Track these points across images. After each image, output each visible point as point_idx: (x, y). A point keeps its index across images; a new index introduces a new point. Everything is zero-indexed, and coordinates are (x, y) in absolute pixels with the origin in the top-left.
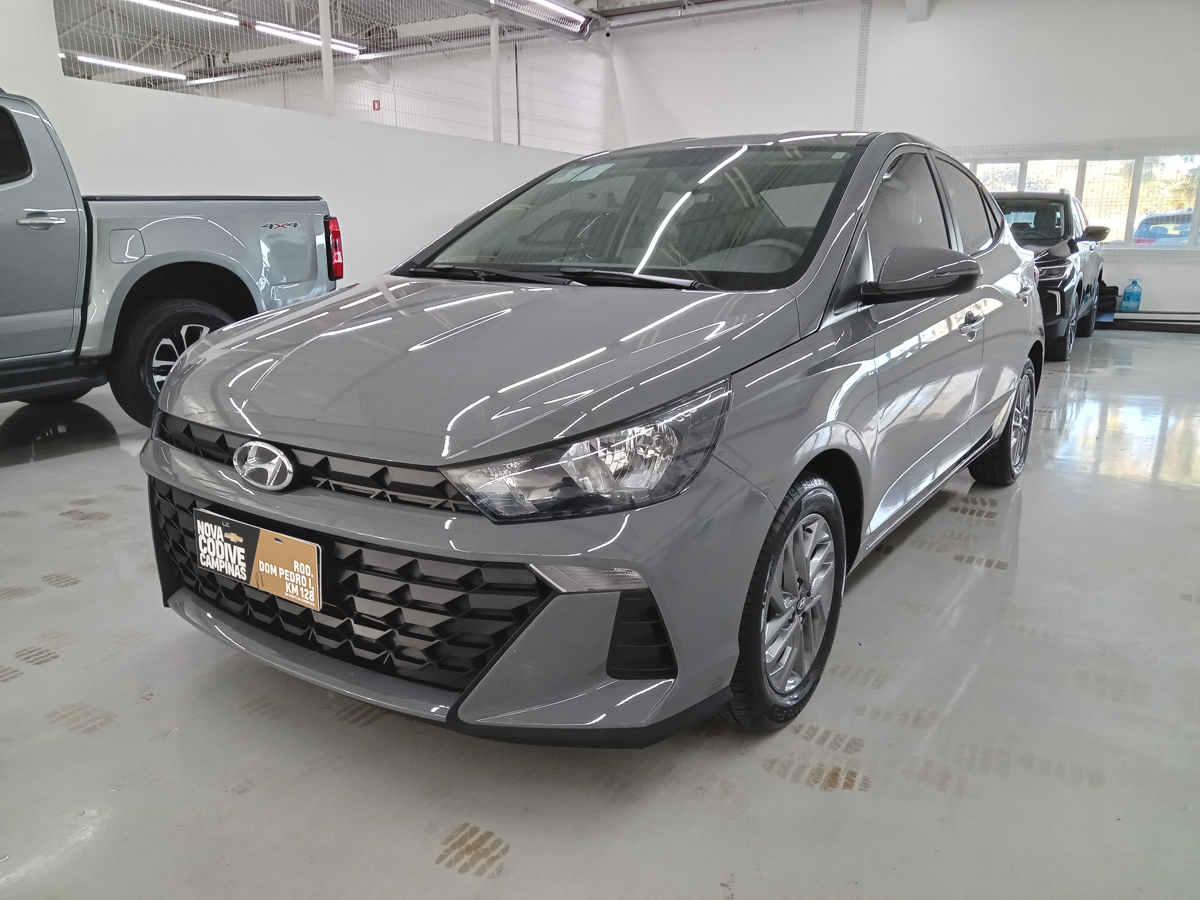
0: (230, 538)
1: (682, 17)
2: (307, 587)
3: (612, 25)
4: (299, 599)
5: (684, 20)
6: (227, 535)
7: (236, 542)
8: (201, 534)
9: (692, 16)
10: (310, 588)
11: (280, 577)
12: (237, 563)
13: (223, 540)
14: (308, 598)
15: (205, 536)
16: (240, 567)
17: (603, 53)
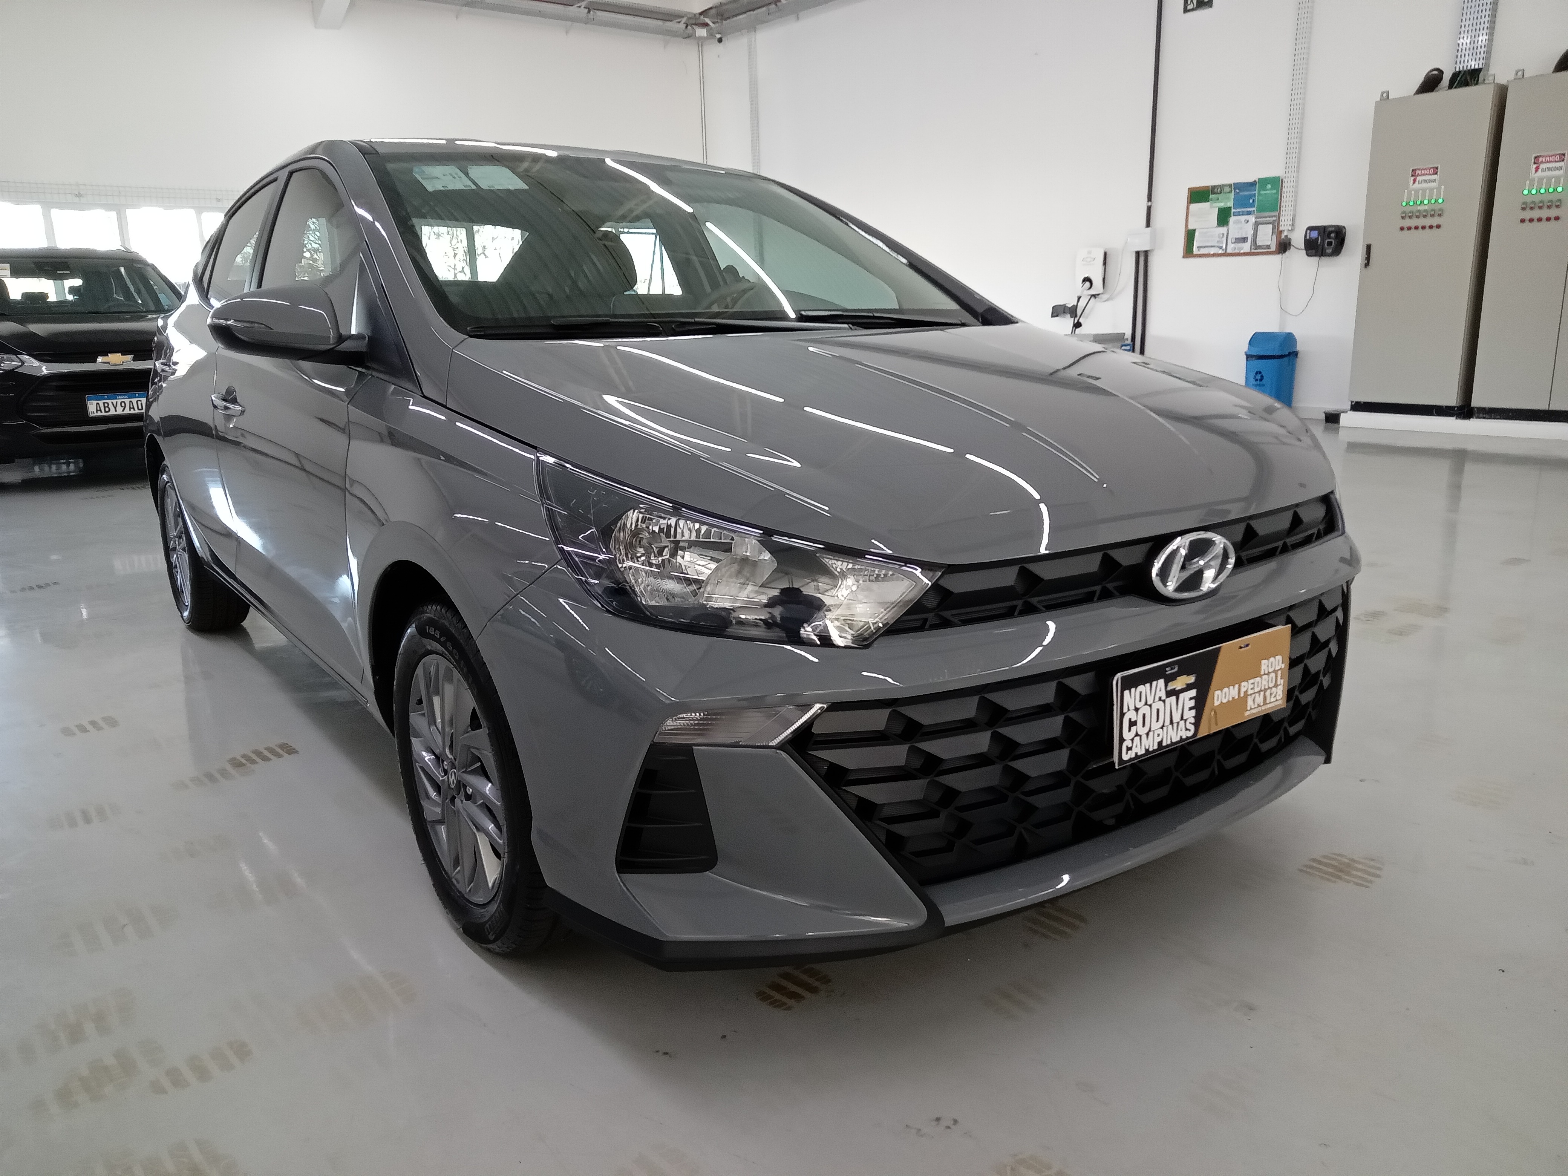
0: (1175, 687)
4: (1264, 708)
6: (1170, 686)
7: (1185, 686)
8: (1128, 709)
10: (1279, 684)
11: (1242, 695)
12: (1182, 717)
13: (1164, 697)
14: (1275, 699)
15: (1135, 709)
16: (1186, 721)
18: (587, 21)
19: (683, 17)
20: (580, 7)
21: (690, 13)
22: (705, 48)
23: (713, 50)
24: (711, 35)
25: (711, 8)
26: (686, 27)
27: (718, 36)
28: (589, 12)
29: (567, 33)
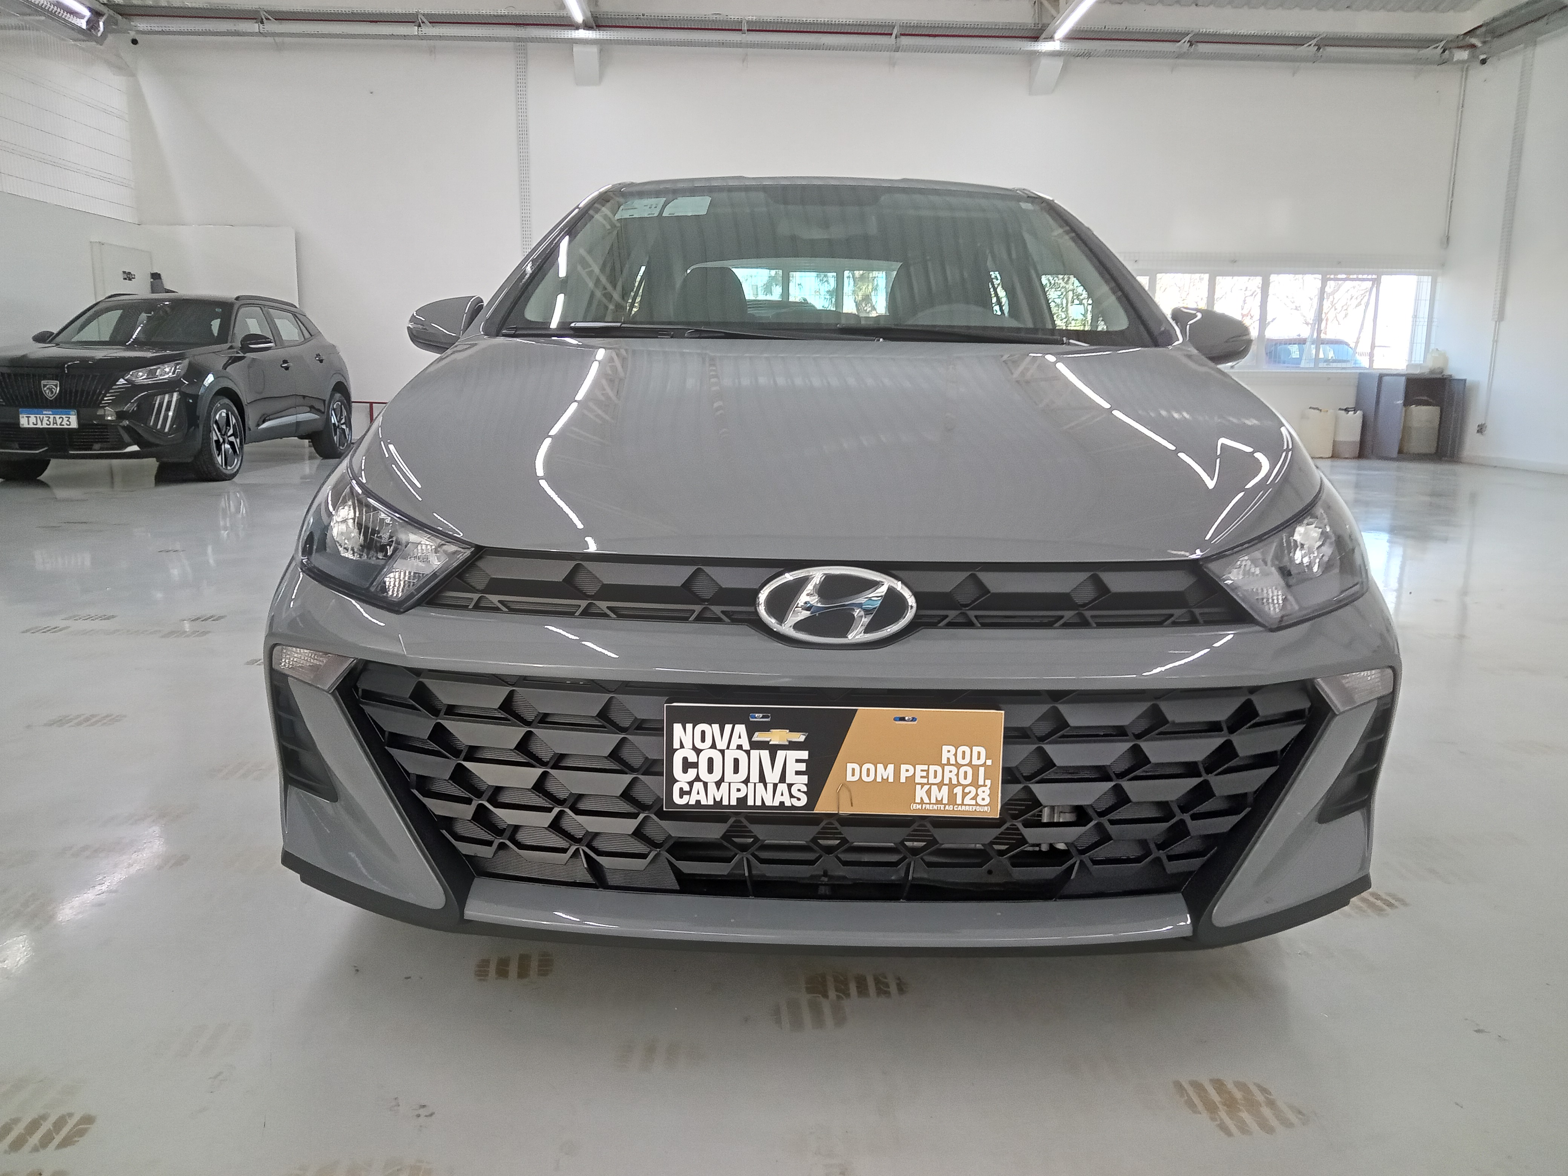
0: (768, 739)
1: (260, 34)
2: (975, 784)
3: (139, 29)
4: (951, 808)
5: (262, 39)
6: (758, 737)
7: (787, 743)
8: (682, 746)
9: (274, 35)
10: (981, 782)
11: (903, 780)
12: (783, 779)
13: (746, 747)
14: (973, 802)
15: (694, 748)
16: (790, 786)
17: (122, 68)
18: (1314, 60)
19: (1442, 41)
20: (1310, 45)
21: (1448, 35)
22: (1471, 72)
23: (1479, 74)
24: (1473, 57)
25: (1480, 26)
26: (1444, 51)
27: (1482, 57)
28: (1319, 49)
29: (1294, 74)
